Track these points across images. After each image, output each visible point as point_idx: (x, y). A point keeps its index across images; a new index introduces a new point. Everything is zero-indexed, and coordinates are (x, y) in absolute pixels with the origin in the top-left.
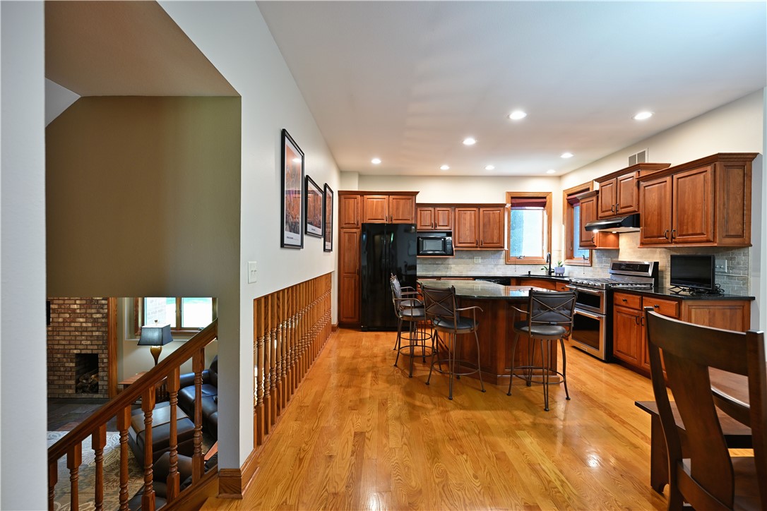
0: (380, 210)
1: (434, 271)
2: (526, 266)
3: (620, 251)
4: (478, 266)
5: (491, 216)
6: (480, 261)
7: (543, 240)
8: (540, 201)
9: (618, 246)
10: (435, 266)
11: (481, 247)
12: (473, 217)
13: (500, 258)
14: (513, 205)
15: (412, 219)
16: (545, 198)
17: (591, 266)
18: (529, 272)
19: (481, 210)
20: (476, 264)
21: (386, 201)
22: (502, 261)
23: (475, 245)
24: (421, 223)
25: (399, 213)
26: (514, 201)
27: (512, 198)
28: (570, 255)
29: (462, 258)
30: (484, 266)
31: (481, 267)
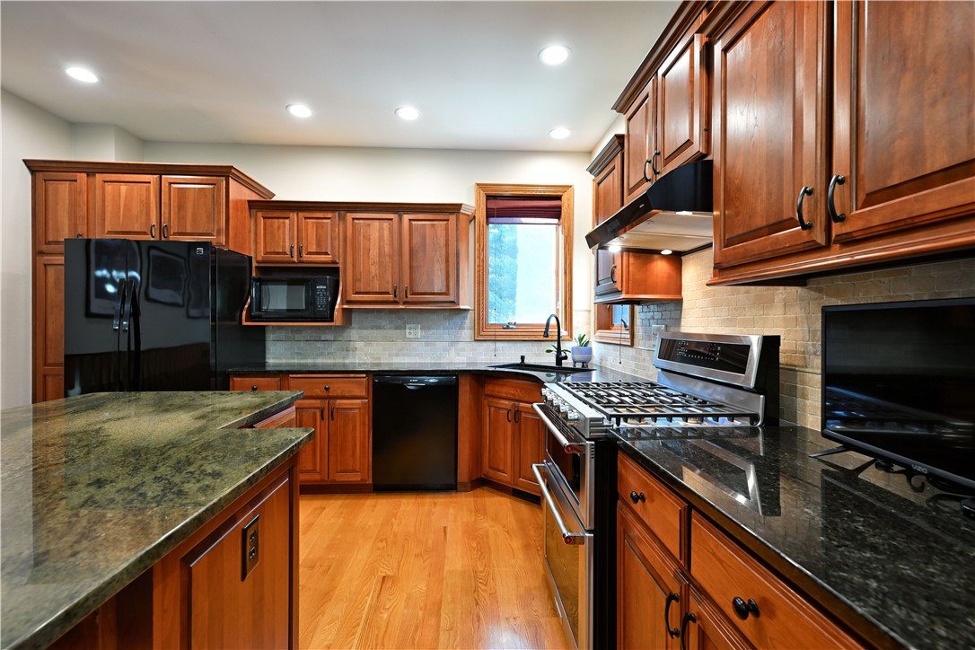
0: (136, 210)
1: (318, 356)
2: (519, 345)
3: (685, 305)
4: (414, 344)
5: (428, 231)
6: (419, 333)
7: (557, 289)
8: (548, 205)
9: (679, 290)
10: (319, 345)
11: (405, 303)
12: (386, 233)
13: (461, 328)
14: (491, 214)
15: (219, 233)
16: (559, 198)
17: (632, 345)
18: (523, 358)
19: (406, 217)
20: (410, 340)
21: (153, 188)
22: (467, 333)
23: (391, 297)
24: (265, 247)
25: (184, 218)
26: (495, 204)
27: (489, 197)
28: (605, 322)
29: (379, 328)
30: (427, 344)
31: (420, 347)
